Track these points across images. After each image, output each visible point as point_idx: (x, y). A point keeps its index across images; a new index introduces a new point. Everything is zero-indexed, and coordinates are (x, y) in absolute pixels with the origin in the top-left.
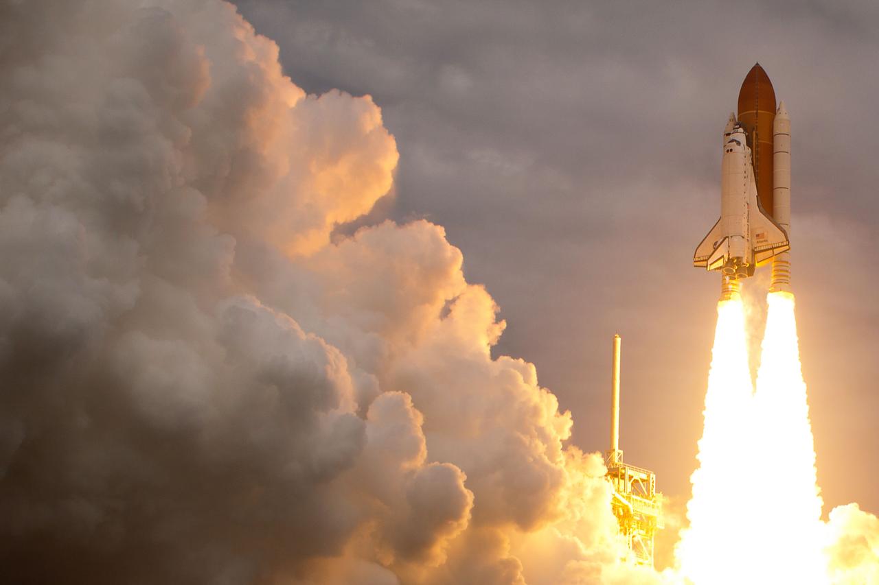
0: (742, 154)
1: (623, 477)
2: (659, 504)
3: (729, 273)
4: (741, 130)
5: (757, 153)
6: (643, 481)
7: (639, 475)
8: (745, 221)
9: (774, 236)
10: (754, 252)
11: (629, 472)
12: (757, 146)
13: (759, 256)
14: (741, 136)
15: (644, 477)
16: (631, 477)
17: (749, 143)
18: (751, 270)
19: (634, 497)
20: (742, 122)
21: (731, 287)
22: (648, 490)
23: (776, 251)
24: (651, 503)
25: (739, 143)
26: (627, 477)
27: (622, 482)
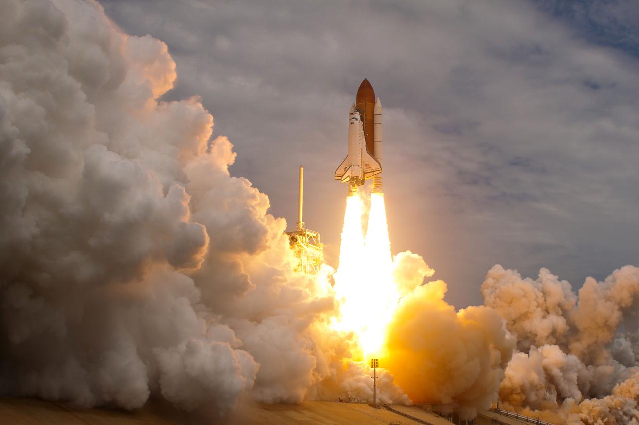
0: (359, 124)
1: (304, 234)
2: (322, 248)
3: (352, 183)
4: (358, 112)
5: (366, 123)
6: (314, 237)
7: (312, 234)
8: (360, 158)
9: (374, 166)
10: (365, 173)
11: (307, 233)
12: (366, 120)
13: (367, 175)
14: (358, 116)
15: (315, 235)
16: (308, 235)
17: (362, 119)
18: (363, 182)
19: (309, 245)
20: (358, 109)
21: (353, 190)
22: (316, 242)
23: (376, 173)
24: (318, 248)
25: (357, 119)
26: (306, 236)
27: (304, 237)
